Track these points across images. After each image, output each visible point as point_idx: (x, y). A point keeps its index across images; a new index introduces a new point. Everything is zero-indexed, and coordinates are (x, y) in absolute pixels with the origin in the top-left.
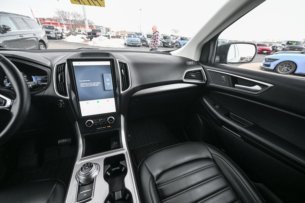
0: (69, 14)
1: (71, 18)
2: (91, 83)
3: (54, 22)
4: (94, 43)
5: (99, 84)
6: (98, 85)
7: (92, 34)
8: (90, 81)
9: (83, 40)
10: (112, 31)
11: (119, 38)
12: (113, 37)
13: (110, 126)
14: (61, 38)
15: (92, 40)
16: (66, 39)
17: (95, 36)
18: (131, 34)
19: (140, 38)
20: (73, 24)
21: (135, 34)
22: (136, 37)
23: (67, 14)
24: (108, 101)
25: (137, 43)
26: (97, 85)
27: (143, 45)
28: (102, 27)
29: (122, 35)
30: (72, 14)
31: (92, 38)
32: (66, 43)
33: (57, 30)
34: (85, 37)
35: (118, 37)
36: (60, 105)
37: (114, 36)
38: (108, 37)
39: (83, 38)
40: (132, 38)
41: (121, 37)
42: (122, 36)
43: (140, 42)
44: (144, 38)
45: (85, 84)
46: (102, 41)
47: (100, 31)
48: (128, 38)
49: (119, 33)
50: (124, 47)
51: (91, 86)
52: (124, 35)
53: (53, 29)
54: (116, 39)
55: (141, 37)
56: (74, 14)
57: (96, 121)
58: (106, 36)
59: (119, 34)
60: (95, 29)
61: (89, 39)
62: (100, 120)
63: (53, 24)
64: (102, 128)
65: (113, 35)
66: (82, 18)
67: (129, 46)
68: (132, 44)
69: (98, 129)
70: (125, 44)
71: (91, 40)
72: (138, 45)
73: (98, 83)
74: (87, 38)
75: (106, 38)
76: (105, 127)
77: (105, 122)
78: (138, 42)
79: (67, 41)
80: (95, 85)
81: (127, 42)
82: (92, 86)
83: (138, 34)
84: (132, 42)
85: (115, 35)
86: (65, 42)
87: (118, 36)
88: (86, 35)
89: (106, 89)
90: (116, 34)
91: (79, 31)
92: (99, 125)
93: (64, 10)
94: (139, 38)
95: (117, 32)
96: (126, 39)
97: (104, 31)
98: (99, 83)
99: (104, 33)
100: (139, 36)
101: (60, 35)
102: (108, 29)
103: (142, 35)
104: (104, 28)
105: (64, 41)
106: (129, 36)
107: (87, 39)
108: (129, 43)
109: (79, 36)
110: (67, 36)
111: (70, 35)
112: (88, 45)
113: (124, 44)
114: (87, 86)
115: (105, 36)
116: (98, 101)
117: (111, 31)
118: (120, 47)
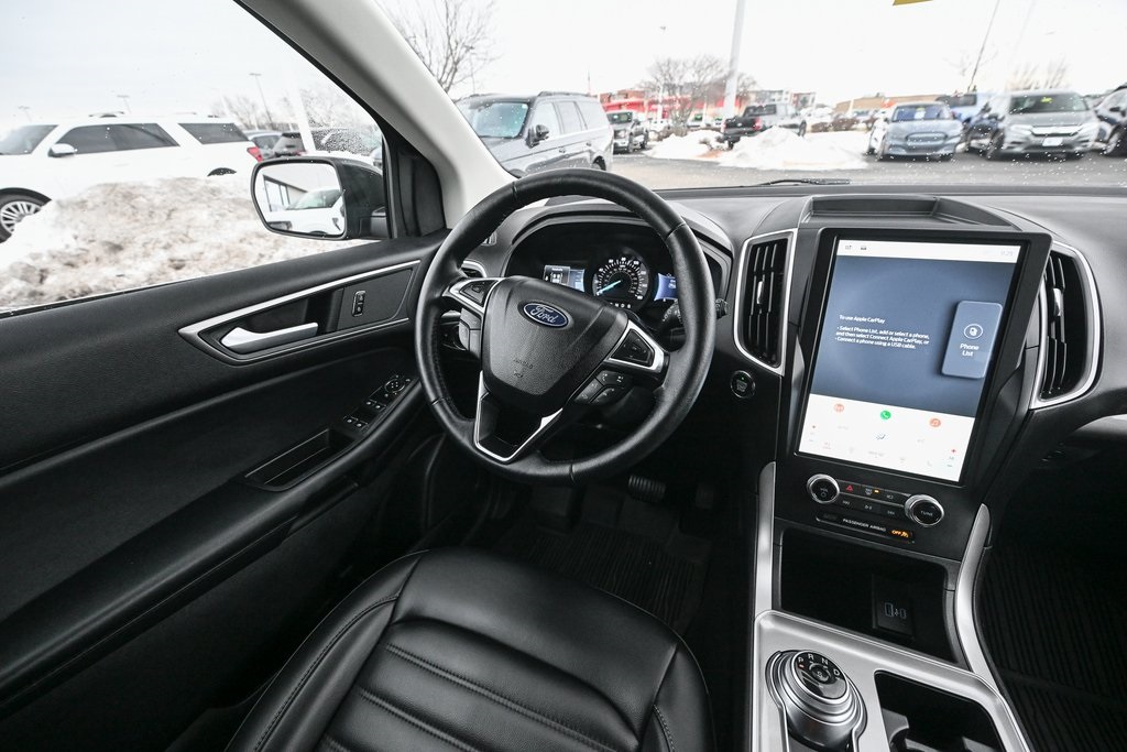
0: (684, 65)
1: (690, 77)
2: (885, 332)
3: (632, 99)
4: (740, 156)
5: (920, 342)
6: (914, 343)
7: (740, 125)
8: (883, 321)
9: (705, 148)
10: (820, 102)
11: (847, 129)
12: (820, 128)
13: (904, 534)
14: (643, 146)
15: (736, 145)
16: (654, 149)
17: (750, 129)
18: (917, 107)
19: (964, 117)
20: (689, 96)
21: (940, 103)
22: (938, 117)
23: (680, 67)
24: (935, 423)
25: (940, 142)
26: (906, 346)
27: (972, 151)
28: (781, 92)
29: (859, 114)
30: (695, 64)
31: (738, 140)
32: (649, 162)
33: (639, 123)
34: (712, 136)
35: (842, 125)
36: (735, 388)
37: (823, 124)
38: (797, 130)
39: (705, 142)
40: (915, 124)
41: (858, 122)
42: (862, 118)
43: (956, 140)
44: (986, 115)
45: (856, 332)
46: (773, 145)
47: (772, 110)
48: (892, 125)
49: (847, 109)
50: (864, 165)
51: (880, 343)
52: (871, 113)
53: (629, 121)
54: (831, 135)
55: (972, 112)
56: (701, 65)
57: (850, 488)
58: (793, 126)
59: (849, 115)
60: (757, 105)
61: (726, 145)
62: (868, 491)
63: (632, 105)
64: (868, 529)
65: (817, 121)
66: (721, 71)
67: (886, 158)
68: (910, 149)
69: (845, 524)
70: (871, 151)
71: (731, 146)
72: (942, 152)
73: (917, 335)
74: (720, 140)
75: (792, 133)
76: (883, 529)
77: (892, 508)
78: (946, 137)
79: (655, 156)
80: (899, 345)
81: (883, 145)
82: (885, 344)
83: (953, 101)
84: (910, 144)
85: (828, 120)
86: (651, 158)
87: (844, 121)
88: (718, 130)
89: (945, 370)
90: (835, 115)
91: (696, 119)
92: (857, 511)
93: (674, 58)
94: (956, 122)
95: (844, 106)
96: (881, 128)
97: (786, 108)
98: (923, 340)
99: (787, 115)
100: (958, 110)
101: (640, 139)
102: (802, 98)
103: (981, 104)
104: (788, 96)
105: (647, 157)
106: (905, 114)
107: (718, 144)
108: (891, 146)
109: (694, 137)
110: (660, 139)
111: (667, 136)
112: (717, 163)
113: (866, 149)
114: (863, 341)
115: (786, 127)
116: (888, 414)
117: (816, 102)
118: (843, 167)
